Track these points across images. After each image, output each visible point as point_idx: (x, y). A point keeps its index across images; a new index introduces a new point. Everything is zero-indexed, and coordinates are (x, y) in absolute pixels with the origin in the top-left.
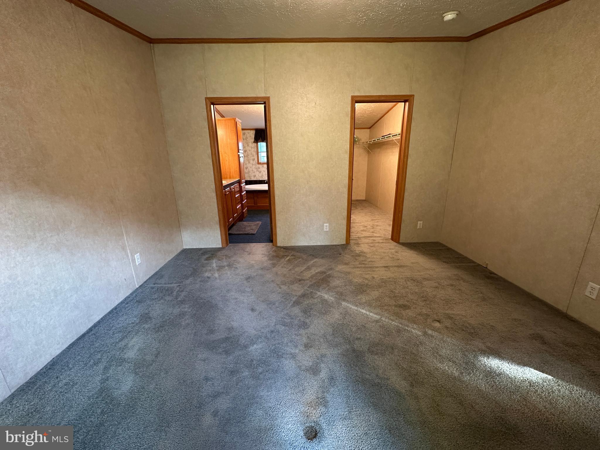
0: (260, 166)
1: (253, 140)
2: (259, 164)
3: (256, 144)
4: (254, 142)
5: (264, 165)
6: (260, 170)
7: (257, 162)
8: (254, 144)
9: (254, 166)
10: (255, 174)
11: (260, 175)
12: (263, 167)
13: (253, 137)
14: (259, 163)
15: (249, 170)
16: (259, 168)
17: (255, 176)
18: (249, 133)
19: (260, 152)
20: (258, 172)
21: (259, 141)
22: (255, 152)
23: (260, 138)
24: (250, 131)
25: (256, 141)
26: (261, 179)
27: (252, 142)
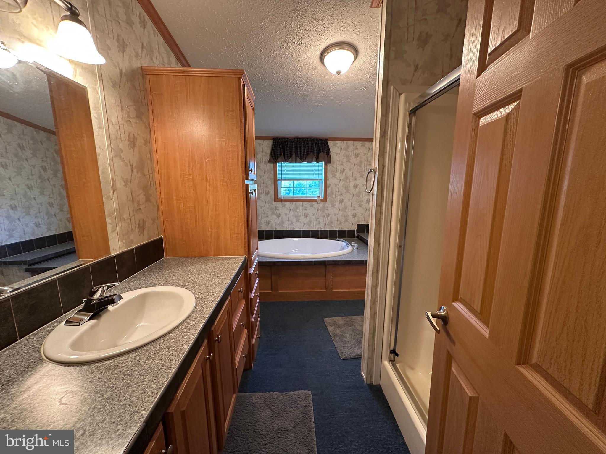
0: (279, 204)
1: (268, 158)
2: (277, 201)
3: (272, 165)
4: (270, 161)
5: (286, 203)
6: (277, 212)
7: (273, 196)
8: (269, 164)
9: (267, 205)
10: (268, 219)
11: (279, 221)
12: (284, 206)
13: (269, 151)
14: (276, 200)
16: (276, 208)
17: (268, 223)
18: (260, 145)
19: (279, 180)
20: (274, 216)
21: (279, 159)
22: (271, 179)
23: (281, 154)
24: (264, 141)
25: (274, 160)
26: (279, 228)
27: (266, 160)
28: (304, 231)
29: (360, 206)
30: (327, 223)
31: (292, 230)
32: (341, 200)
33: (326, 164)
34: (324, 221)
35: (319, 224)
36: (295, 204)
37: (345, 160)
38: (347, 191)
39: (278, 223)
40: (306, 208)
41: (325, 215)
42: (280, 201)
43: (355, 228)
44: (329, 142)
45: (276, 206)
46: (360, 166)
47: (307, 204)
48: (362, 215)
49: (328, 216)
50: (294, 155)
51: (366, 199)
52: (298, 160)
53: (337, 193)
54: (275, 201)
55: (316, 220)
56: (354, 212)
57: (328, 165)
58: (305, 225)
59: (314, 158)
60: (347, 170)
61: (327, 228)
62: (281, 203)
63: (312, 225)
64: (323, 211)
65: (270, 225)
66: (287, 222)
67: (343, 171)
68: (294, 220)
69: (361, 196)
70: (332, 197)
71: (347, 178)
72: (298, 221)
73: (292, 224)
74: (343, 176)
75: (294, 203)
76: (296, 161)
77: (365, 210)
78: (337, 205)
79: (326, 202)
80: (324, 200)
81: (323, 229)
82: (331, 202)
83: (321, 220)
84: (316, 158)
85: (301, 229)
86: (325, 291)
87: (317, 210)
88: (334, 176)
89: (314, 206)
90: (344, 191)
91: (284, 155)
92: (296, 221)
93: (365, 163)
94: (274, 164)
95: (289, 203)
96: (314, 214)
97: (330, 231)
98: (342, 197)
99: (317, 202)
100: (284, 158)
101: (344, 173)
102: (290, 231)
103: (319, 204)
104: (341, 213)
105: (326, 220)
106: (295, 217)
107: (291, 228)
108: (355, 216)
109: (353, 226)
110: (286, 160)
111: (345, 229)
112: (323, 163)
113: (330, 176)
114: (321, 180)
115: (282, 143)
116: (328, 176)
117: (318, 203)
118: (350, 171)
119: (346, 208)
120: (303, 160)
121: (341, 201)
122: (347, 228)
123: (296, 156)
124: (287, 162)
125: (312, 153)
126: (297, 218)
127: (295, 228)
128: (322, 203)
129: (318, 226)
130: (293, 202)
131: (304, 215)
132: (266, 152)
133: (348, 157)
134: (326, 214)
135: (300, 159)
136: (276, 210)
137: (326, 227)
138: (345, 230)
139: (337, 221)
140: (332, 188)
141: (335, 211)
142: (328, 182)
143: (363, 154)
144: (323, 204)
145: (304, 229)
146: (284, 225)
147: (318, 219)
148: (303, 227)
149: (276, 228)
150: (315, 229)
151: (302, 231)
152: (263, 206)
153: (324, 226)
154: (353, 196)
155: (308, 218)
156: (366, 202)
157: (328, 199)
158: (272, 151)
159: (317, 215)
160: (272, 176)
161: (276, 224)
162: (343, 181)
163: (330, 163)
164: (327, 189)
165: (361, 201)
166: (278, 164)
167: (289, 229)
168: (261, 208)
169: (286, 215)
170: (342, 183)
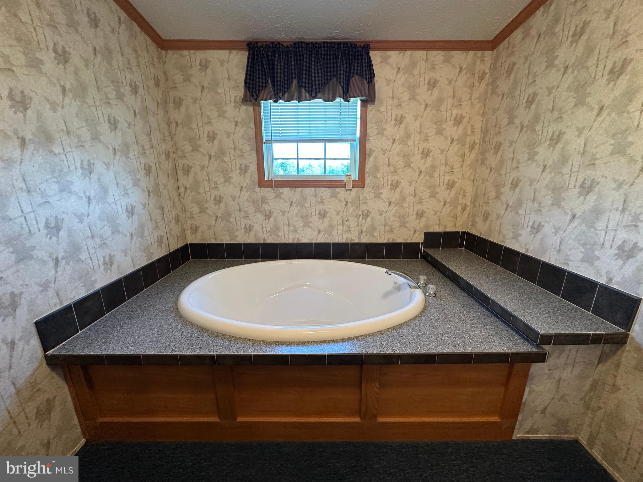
0: (268, 193)
1: (240, 92)
2: (265, 187)
3: (251, 109)
4: (245, 100)
5: (282, 190)
6: (266, 207)
7: (256, 176)
8: (243, 108)
9: (245, 195)
10: (248, 222)
11: (269, 225)
12: (278, 196)
13: (241, 77)
14: (263, 183)
15: (226, 205)
16: (264, 200)
17: (249, 229)
18: (222, 62)
19: (267, 141)
20: (260, 216)
21: (262, 94)
22: (249, 139)
23: (267, 82)
24: (230, 53)
25: (252, 96)
26: (270, 240)
27: (238, 98)
28: (318, 245)
29: (433, 195)
30: (365, 229)
31: (296, 242)
32: (394, 184)
33: (364, 103)
34: (358, 225)
35: (349, 230)
36: (301, 192)
37: (406, 96)
38: (408, 165)
39: (268, 229)
40: (323, 199)
41: (361, 213)
42: (269, 184)
43: (419, 239)
44: (372, 53)
45: (262, 197)
46: (438, 110)
47: (325, 192)
48: (436, 213)
49: (366, 215)
50: (295, 83)
51: (446, 182)
52: (305, 94)
53: (386, 169)
54: (260, 186)
55: (343, 224)
56: (419, 207)
57: (370, 107)
58: (322, 234)
59: (340, 90)
60: (409, 119)
61: (365, 240)
62: (271, 189)
63: (334, 233)
64: (358, 207)
65: (252, 233)
66: (286, 228)
67: (399, 120)
68: (300, 223)
69: (436, 175)
70: (376, 177)
71: (408, 136)
72: (307, 225)
73: (295, 231)
74: (399, 133)
75: (299, 190)
76: (300, 99)
77: (443, 203)
78: (386, 192)
79: (364, 187)
80: (360, 183)
81: (355, 242)
82: (373, 187)
83: (353, 223)
84: (343, 88)
85: (314, 242)
86: (357, 420)
87: (344, 203)
88: (381, 132)
89: (338, 196)
90: (401, 164)
91: (273, 85)
92: (304, 226)
93: (450, 101)
94: (254, 105)
95: (288, 189)
96: (338, 213)
97: (370, 244)
98: (396, 178)
99: (345, 187)
100: (274, 91)
101: (403, 126)
102: (292, 245)
103: (349, 192)
104: (393, 210)
105: (361, 224)
106: (302, 217)
107: (294, 239)
108: (420, 215)
109: (415, 236)
110: (277, 94)
111: (399, 241)
112: (359, 101)
113: (372, 131)
114: (354, 140)
115: (267, 56)
116: (368, 131)
117: (347, 190)
118: (416, 120)
119: (403, 199)
120: (314, 94)
121: (395, 186)
122: (404, 239)
123: (300, 87)
124: (281, 99)
125: (334, 80)
126: (305, 218)
127: (300, 239)
128: (355, 190)
129: (346, 236)
130: (296, 187)
131: (319, 214)
132: (236, 81)
133: (412, 88)
134: (363, 211)
135: (308, 92)
136: (262, 205)
137: (362, 236)
138: (401, 244)
139: (385, 225)
140: (376, 158)
141: (381, 205)
142: (368, 146)
143: (447, 82)
144: (357, 192)
145: (318, 241)
146: (280, 234)
147: (346, 221)
148: (318, 236)
149: (264, 239)
150: (340, 242)
151: (316, 244)
152: (236, 195)
153: (357, 236)
154: (419, 175)
155: (326, 220)
156: (445, 186)
157: (368, 181)
158: (247, 74)
159: (345, 213)
160: (252, 133)
161: (265, 232)
162: (399, 143)
163: (374, 101)
164: (366, 160)
165: (435, 185)
166: (262, 105)
167: (291, 242)
168: (234, 200)
169: (283, 213)
170: (397, 148)
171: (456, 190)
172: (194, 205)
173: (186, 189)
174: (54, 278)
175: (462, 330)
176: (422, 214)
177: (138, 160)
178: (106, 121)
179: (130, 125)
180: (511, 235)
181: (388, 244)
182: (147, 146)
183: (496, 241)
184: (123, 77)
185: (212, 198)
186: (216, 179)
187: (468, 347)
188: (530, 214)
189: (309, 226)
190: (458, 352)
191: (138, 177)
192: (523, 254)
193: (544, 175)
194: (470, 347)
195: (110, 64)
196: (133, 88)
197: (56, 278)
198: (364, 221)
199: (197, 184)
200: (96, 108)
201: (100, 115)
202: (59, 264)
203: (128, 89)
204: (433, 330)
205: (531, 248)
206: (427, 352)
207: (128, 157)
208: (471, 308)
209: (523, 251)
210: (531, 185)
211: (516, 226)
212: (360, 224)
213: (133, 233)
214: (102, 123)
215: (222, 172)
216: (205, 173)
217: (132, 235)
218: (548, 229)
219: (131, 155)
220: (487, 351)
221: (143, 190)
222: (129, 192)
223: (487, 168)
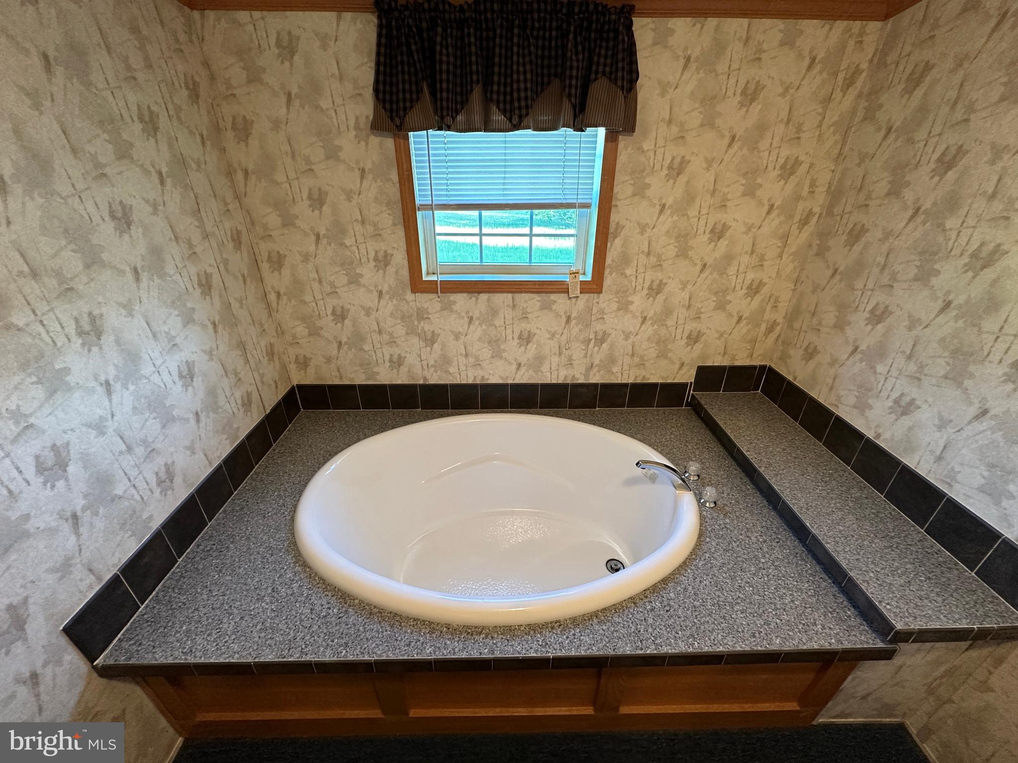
0: (429, 302)
1: (366, 108)
2: (422, 292)
3: (389, 143)
4: (377, 127)
5: (453, 297)
6: (426, 326)
7: (405, 273)
8: (375, 140)
9: (388, 305)
10: (396, 351)
11: (433, 356)
12: (447, 307)
14: (417, 284)
15: (355, 323)
16: (422, 315)
17: (397, 362)
18: (324, 40)
19: (424, 207)
20: (415, 340)
21: (413, 116)
22: (388, 204)
23: (419, 91)
24: (339, 19)
25: (392, 119)
26: (435, 378)
27: (363, 120)
28: (518, 388)
29: (721, 306)
30: (597, 362)
31: (478, 382)
32: (655, 287)
33: (611, 138)
34: (586, 356)
35: (570, 363)
36: (488, 300)
37: (695, 119)
38: (683, 253)
39: (432, 362)
40: (527, 313)
41: (592, 336)
42: (431, 288)
44: (636, 23)
45: (418, 309)
46: (754, 149)
47: (530, 301)
48: (722, 335)
49: (601, 340)
50: (476, 96)
51: (748, 283)
52: (498, 117)
53: (643, 259)
54: (414, 291)
55: (560, 354)
56: (695, 325)
57: (623, 141)
58: (523, 370)
59: (567, 111)
60: (696, 165)
61: (596, 378)
62: (435, 295)
63: (545, 368)
64: (588, 326)
65: (404, 369)
66: (462, 360)
67: (678, 168)
68: (486, 353)
69: (732, 271)
70: (623, 274)
71: (690, 198)
72: (497, 354)
73: (478, 365)
74: (674, 193)
75: (484, 297)
76: (487, 127)
77: (735, 319)
78: (638, 302)
79: (601, 292)
80: (594, 286)
81: (580, 381)
82: (617, 292)
83: (577, 351)
84: (574, 107)
85: (510, 381)
86: (589, 711)
87: (564, 319)
88: (640, 191)
89: (554, 307)
90: (672, 251)
91: (433, 94)
92: (493, 357)
93: (780, 129)
94: (395, 137)
95: (465, 295)
96: (553, 335)
97: (605, 386)
98: (660, 275)
99: (567, 291)
100: (436, 112)
101: (682, 179)
102: (472, 387)
103: (574, 300)
104: (649, 330)
105: (592, 352)
106: (489, 342)
107: (475, 377)
108: (694, 339)
109: (682, 372)
110: (442, 118)
111: (653, 380)
112: (601, 132)
113: (623, 188)
114: (587, 206)
115: (419, 30)
116: (616, 189)
117: (570, 298)
118: (708, 169)
119: (668, 312)
120: (515, 120)
121: (656, 290)
122: (662, 378)
123: (487, 101)
124: (449, 128)
125: (556, 83)
126: (496, 346)
127: (486, 377)
128: (584, 298)
129: (566, 373)
130: (479, 293)
131: (520, 337)
132: (355, 82)
133: (709, 103)
134: (596, 333)
135: (504, 112)
136: (419, 322)
137: (592, 373)
138: (655, 385)
139: (633, 355)
140: (626, 242)
141: (630, 323)
142: (614, 217)
143: (780, 90)
144: (588, 301)
145: (517, 381)
146: (452, 370)
147: (566, 349)
148: (516, 373)
149: (425, 378)
150: (554, 382)
151: (514, 386)
152: (372, 306)
153: (584, 372)
154: (702, 271)
155: (532, 347)
156: (744, 291)
157: (609, 280)
158: (377, 73)
159: (564, 337)
160: (394, 191)
161: (425, 367)
162: (671, 213)
163: (633, 130)
164: (609, 244)
165: (727, 289)
166: (411, 140)
167: (470, 381)
168: (368, 314)
169: (457, 336)
170: (667, 221)
171: (762, 297)
172: (297, 323)
173: (278, 294)
174: (77, 548)
175: (762, 593)
176: (698, 336)
177: (185, 273)
178: (107, 218)
179: (155, 206)
180: (852, 400)
181: (635, 386)
182: (196, 237)
183: (821, 401)
184: (122, 104)
185: (329, 312)
186: (332, 279)
187: (774, 638)
188: (897, 378)
189: (501, 358)
190: (759, 648)
191: (189, 305)
192: (868, 441)
193: (941, 319)
194: (777, 637)
195: (89, 85)
196: (146, 123)
197: (80, 546)
198: (596, 348)
199: (297, 288)
200: (80, 197)
201: (91, 208)
202: (80, 521)
203: (138, 127)
204: (717, 593)
205: (887, 435)
206: (710, 650)
207: (165, 274)
208: (774, 536)
209: (870, 434)
210: (910, 328)
211: (865, 391)
212: (589, 353)
213: (199, 410)
214: (98, 225)
215: (342, 265)
216: (310, 266)
217: (197, 414)
218: (925, 415)
219: (170, 269)
220: (805, 647)
221: (204, 326)
222: (178, 340)
223: (828, 267)
